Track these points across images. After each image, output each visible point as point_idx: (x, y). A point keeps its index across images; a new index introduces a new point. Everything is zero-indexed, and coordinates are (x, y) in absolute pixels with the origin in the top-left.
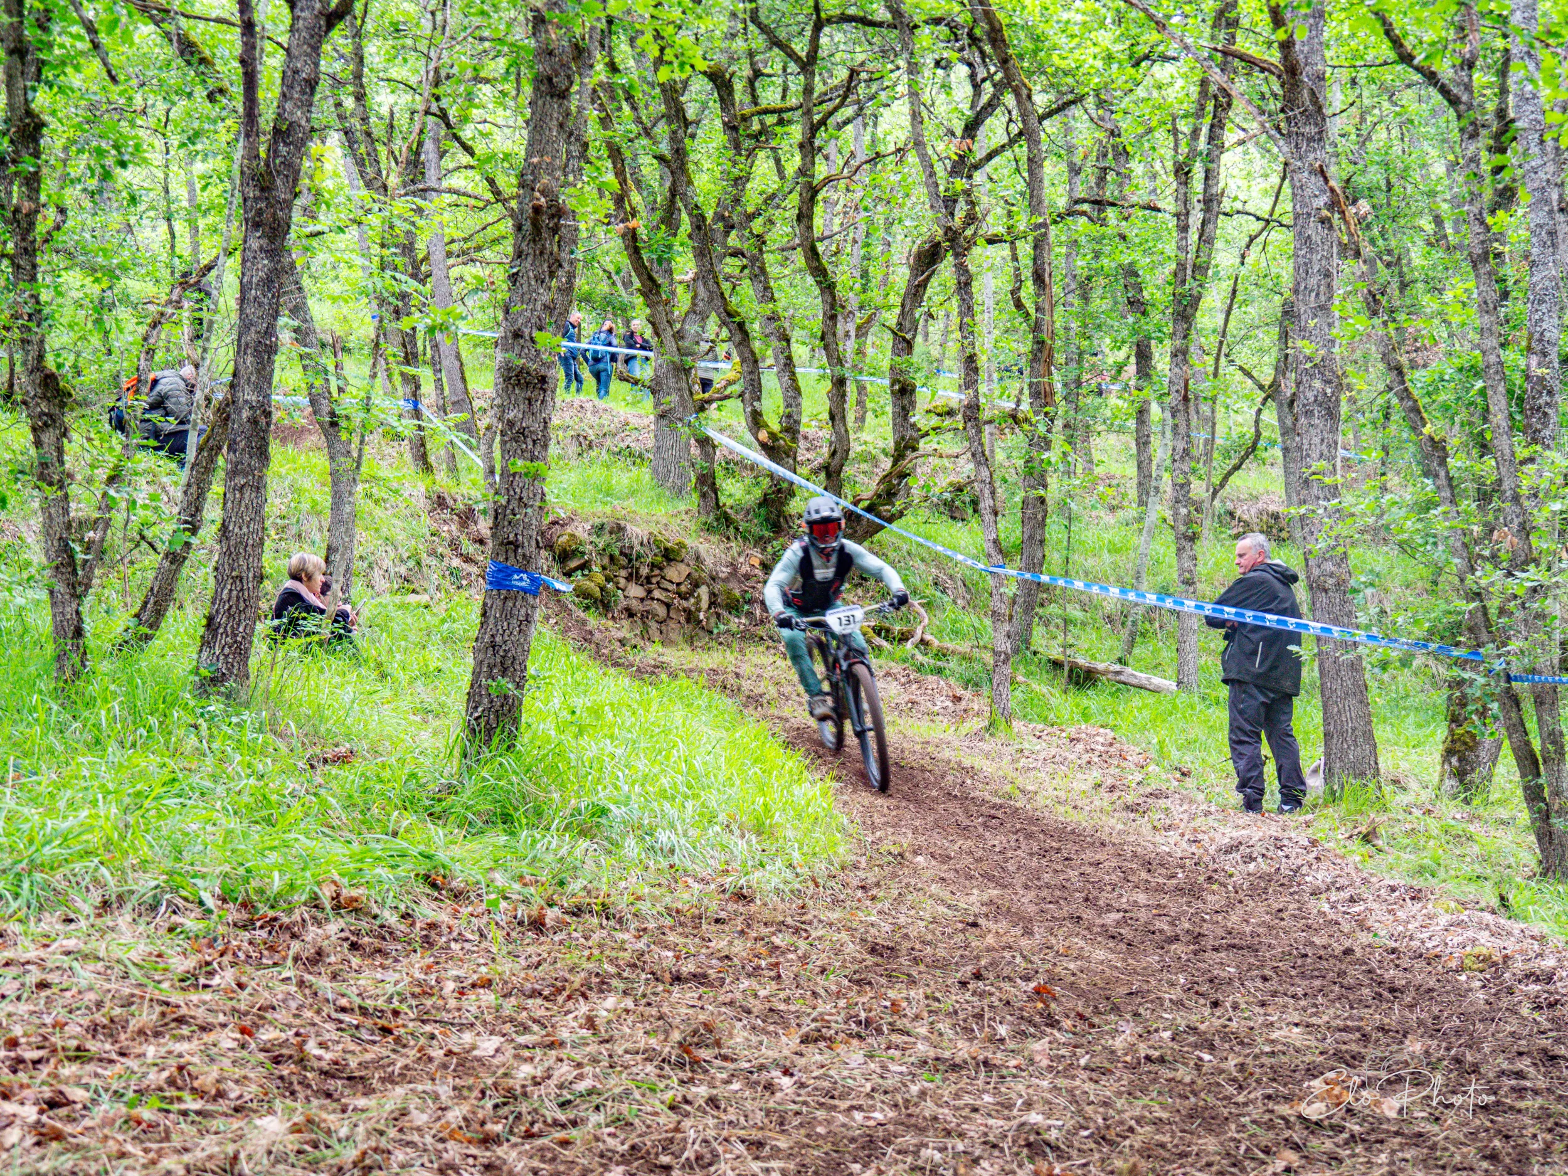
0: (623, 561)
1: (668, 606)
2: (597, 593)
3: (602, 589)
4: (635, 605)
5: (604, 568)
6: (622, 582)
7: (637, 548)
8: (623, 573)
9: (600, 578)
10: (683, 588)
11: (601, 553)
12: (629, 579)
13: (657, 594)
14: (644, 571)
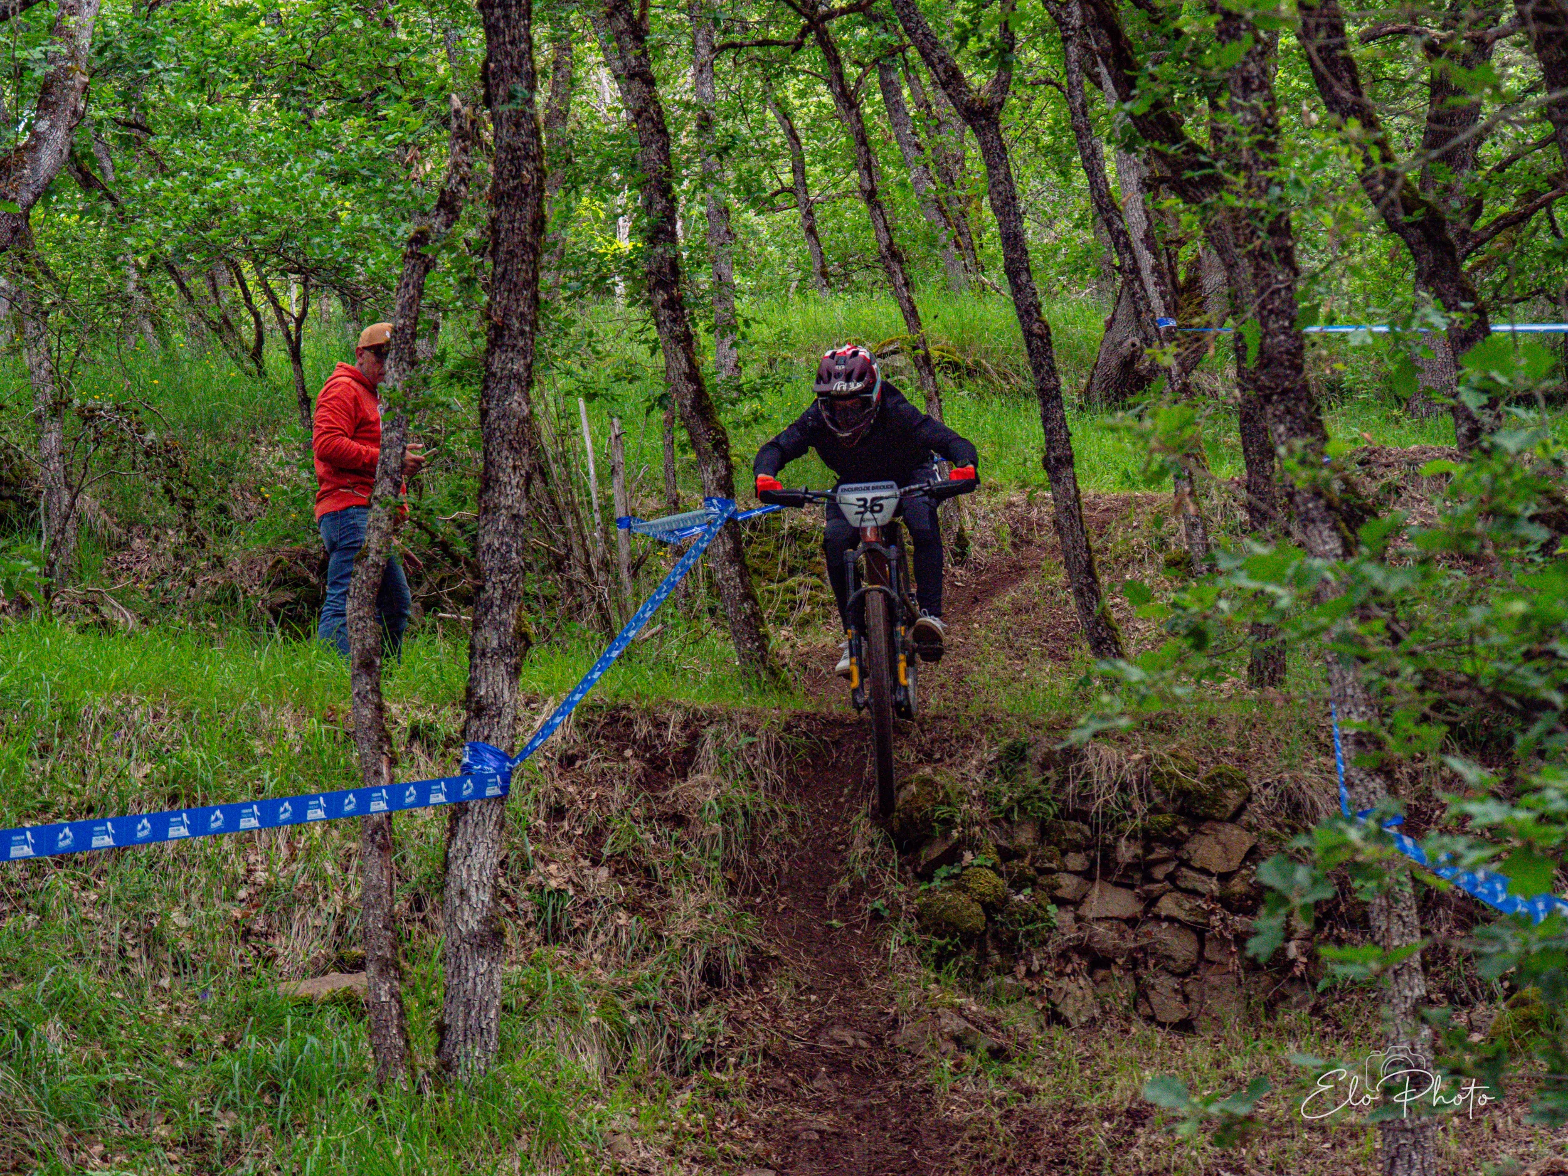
0: (1076, 831)
1: (1200, 932)
2: (974, 917)
3: (990, 909)
4: (1105, 936)
5: (1005, 854)
6: (1068, 884)
7: (1104, 798)
8: (1076, 861)
9: (988, 882)
10: (1237, 886)
11: (1004, 819)
12: (1087, 875)
13: (1167, 905)
14: (1126, 852)
